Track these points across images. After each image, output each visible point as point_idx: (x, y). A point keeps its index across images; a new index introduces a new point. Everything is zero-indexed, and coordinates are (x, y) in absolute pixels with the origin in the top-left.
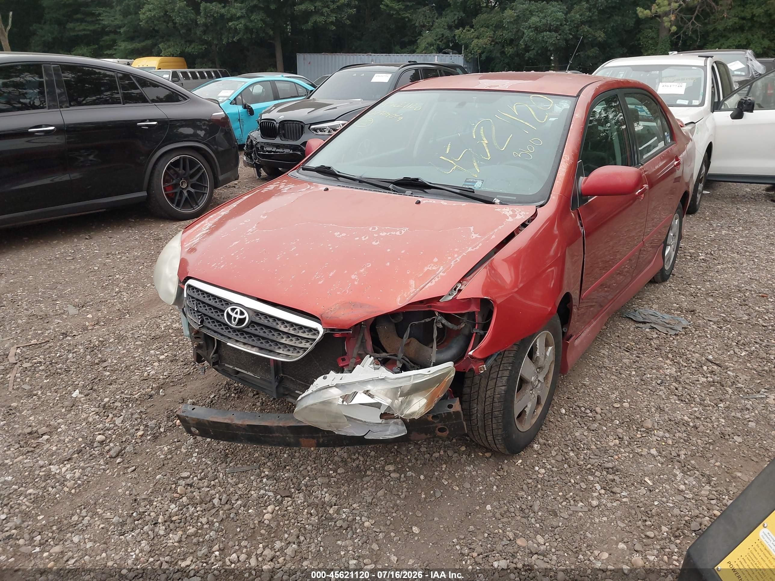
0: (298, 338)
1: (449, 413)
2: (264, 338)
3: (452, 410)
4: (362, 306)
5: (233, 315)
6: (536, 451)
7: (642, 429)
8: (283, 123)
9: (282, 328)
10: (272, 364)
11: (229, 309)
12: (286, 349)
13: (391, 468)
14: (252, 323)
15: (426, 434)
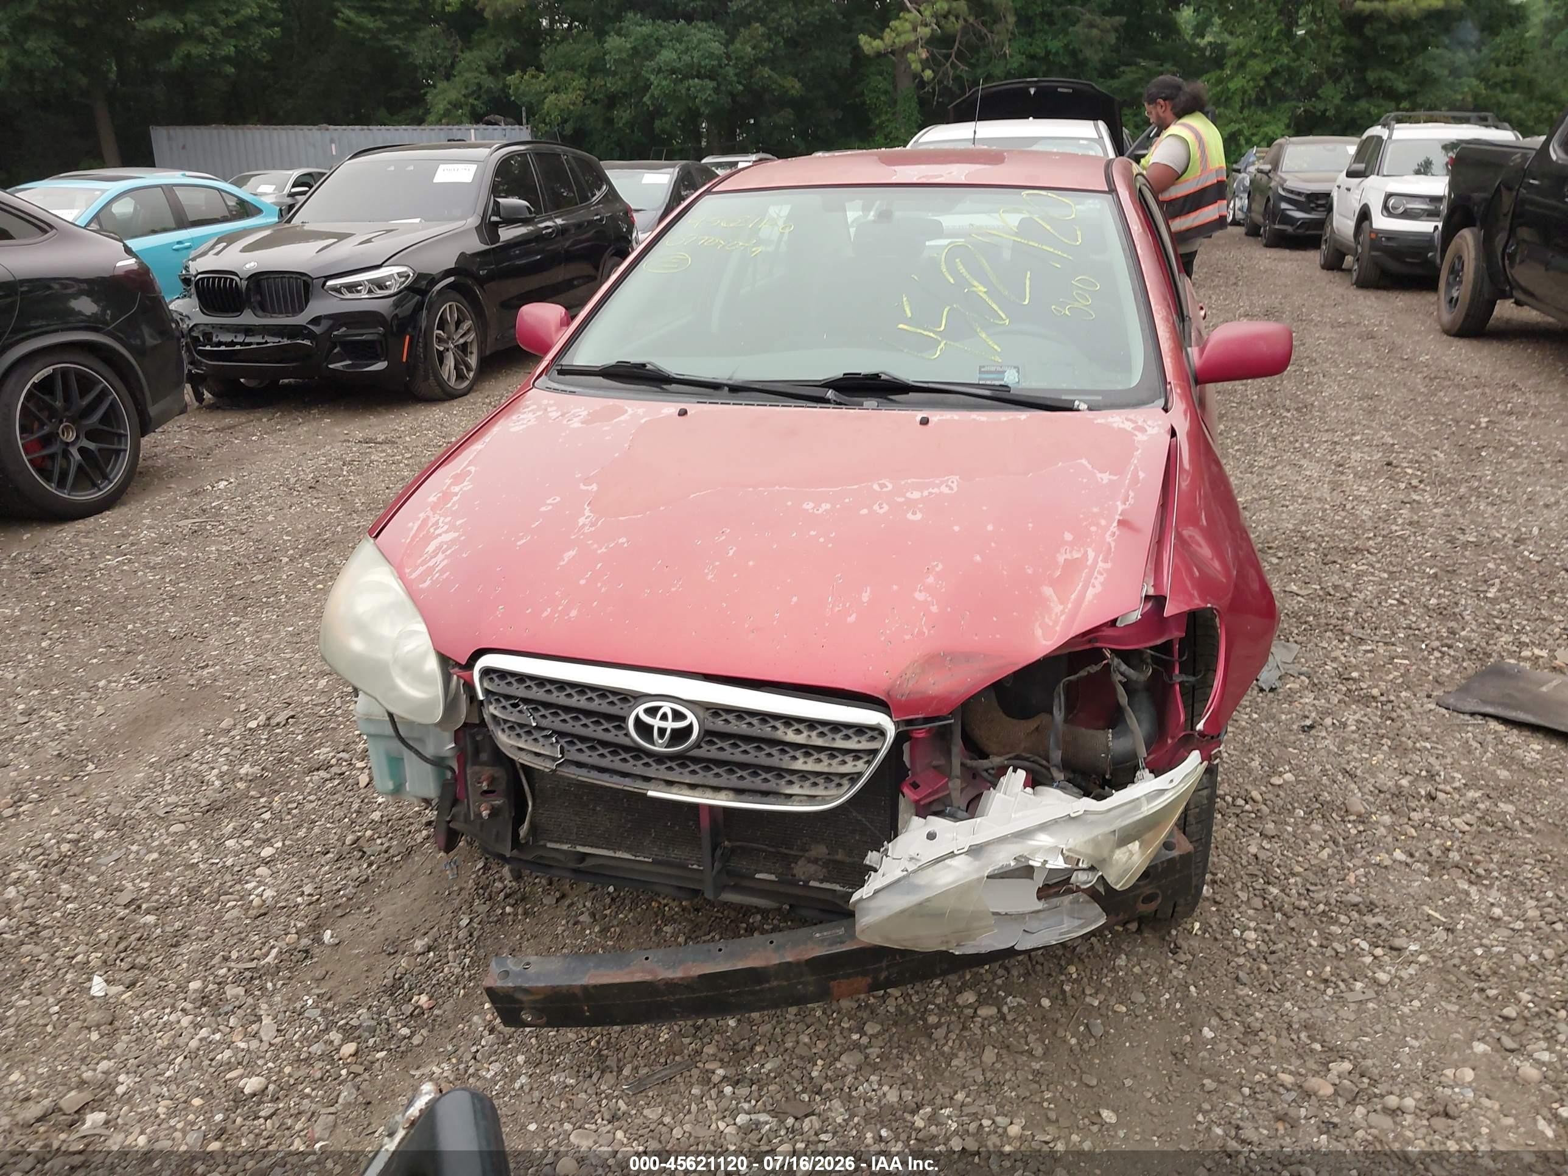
0: (833, 752)
1: (1171, 861)
2: (743, 766)
3: (1175, 853)
4: (968, 656)
5: (656, 723)
6: (1207, 899)
8: (258, 279)
9: (791, 736)
10: (705, 822)
11: (640, 710)
12: (807, 784)
13: (969, 997)
14: (709, 735)
15: (1117, 915)
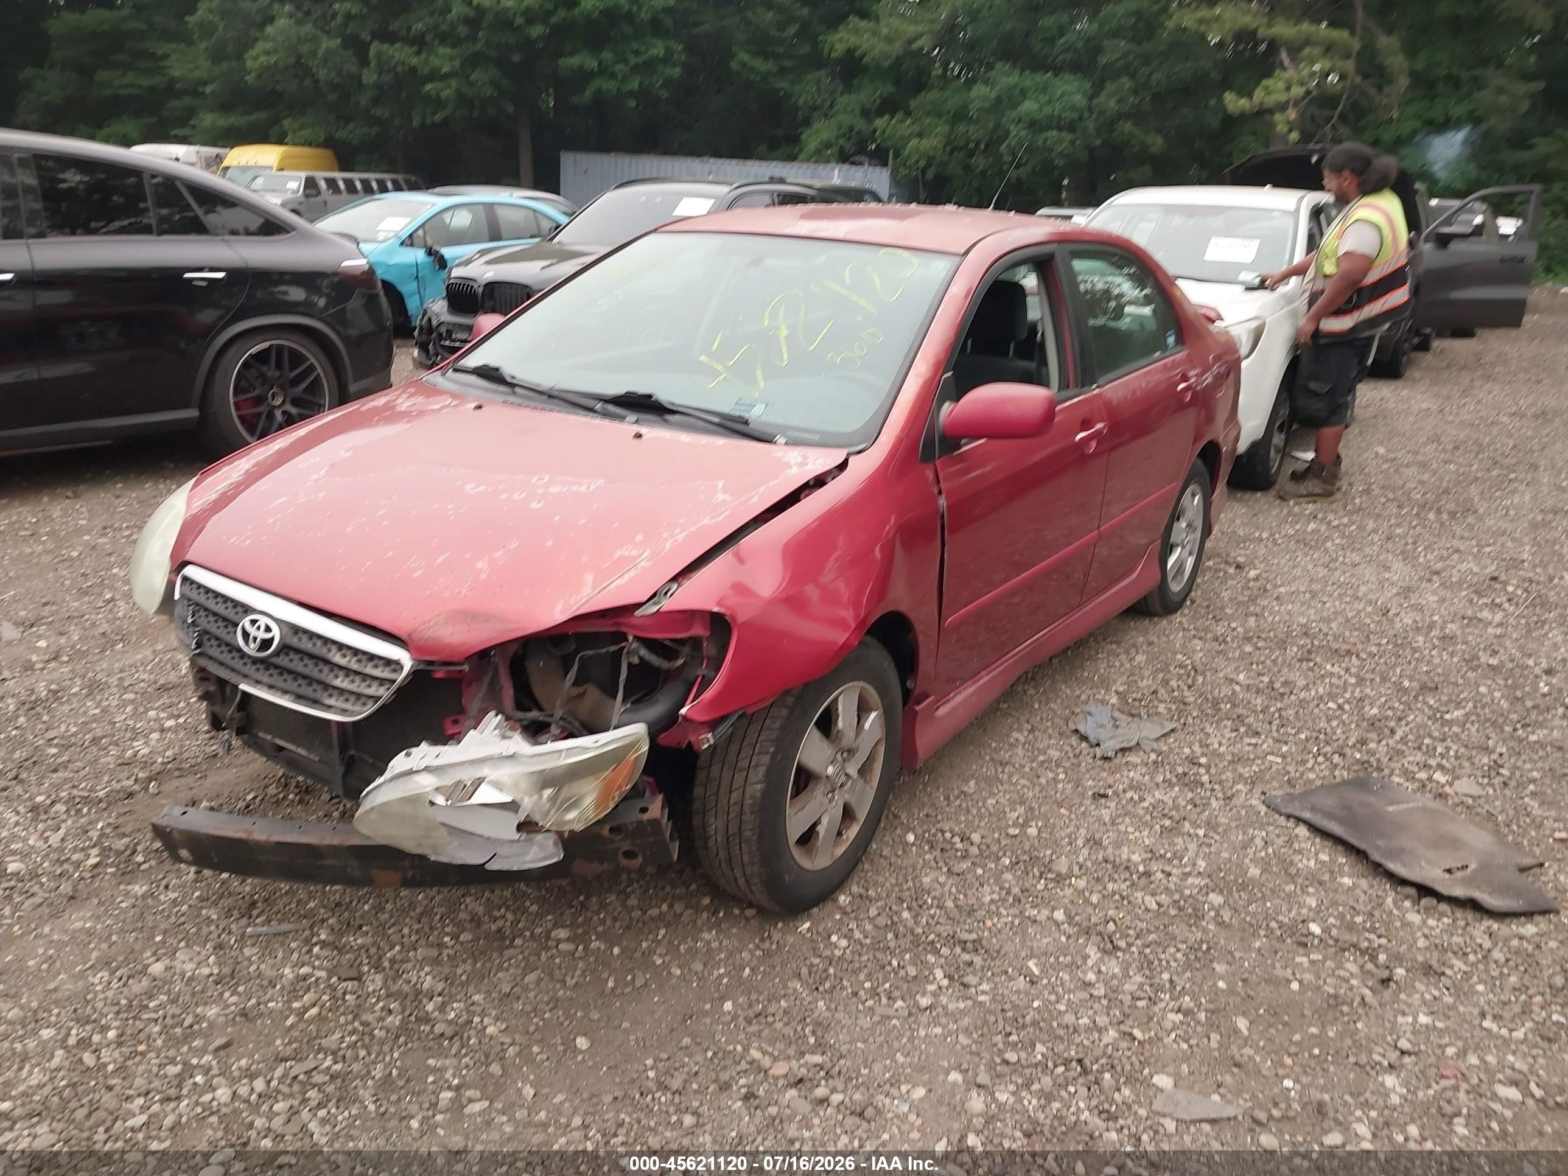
0: (365, 677)
1: (640, 823)
2: (304, 677)
3: (646, 816)
4: (487, 618)
5: (252, 631)
6: (840, 908)
7: (1050, 876)
8: (492, 287)
9: (338, 658)
10: (334, 730)
11: (246, 622)
12: (342, 699)
13: (563, 934)
14: (285, 648)
15: (601, 863)
